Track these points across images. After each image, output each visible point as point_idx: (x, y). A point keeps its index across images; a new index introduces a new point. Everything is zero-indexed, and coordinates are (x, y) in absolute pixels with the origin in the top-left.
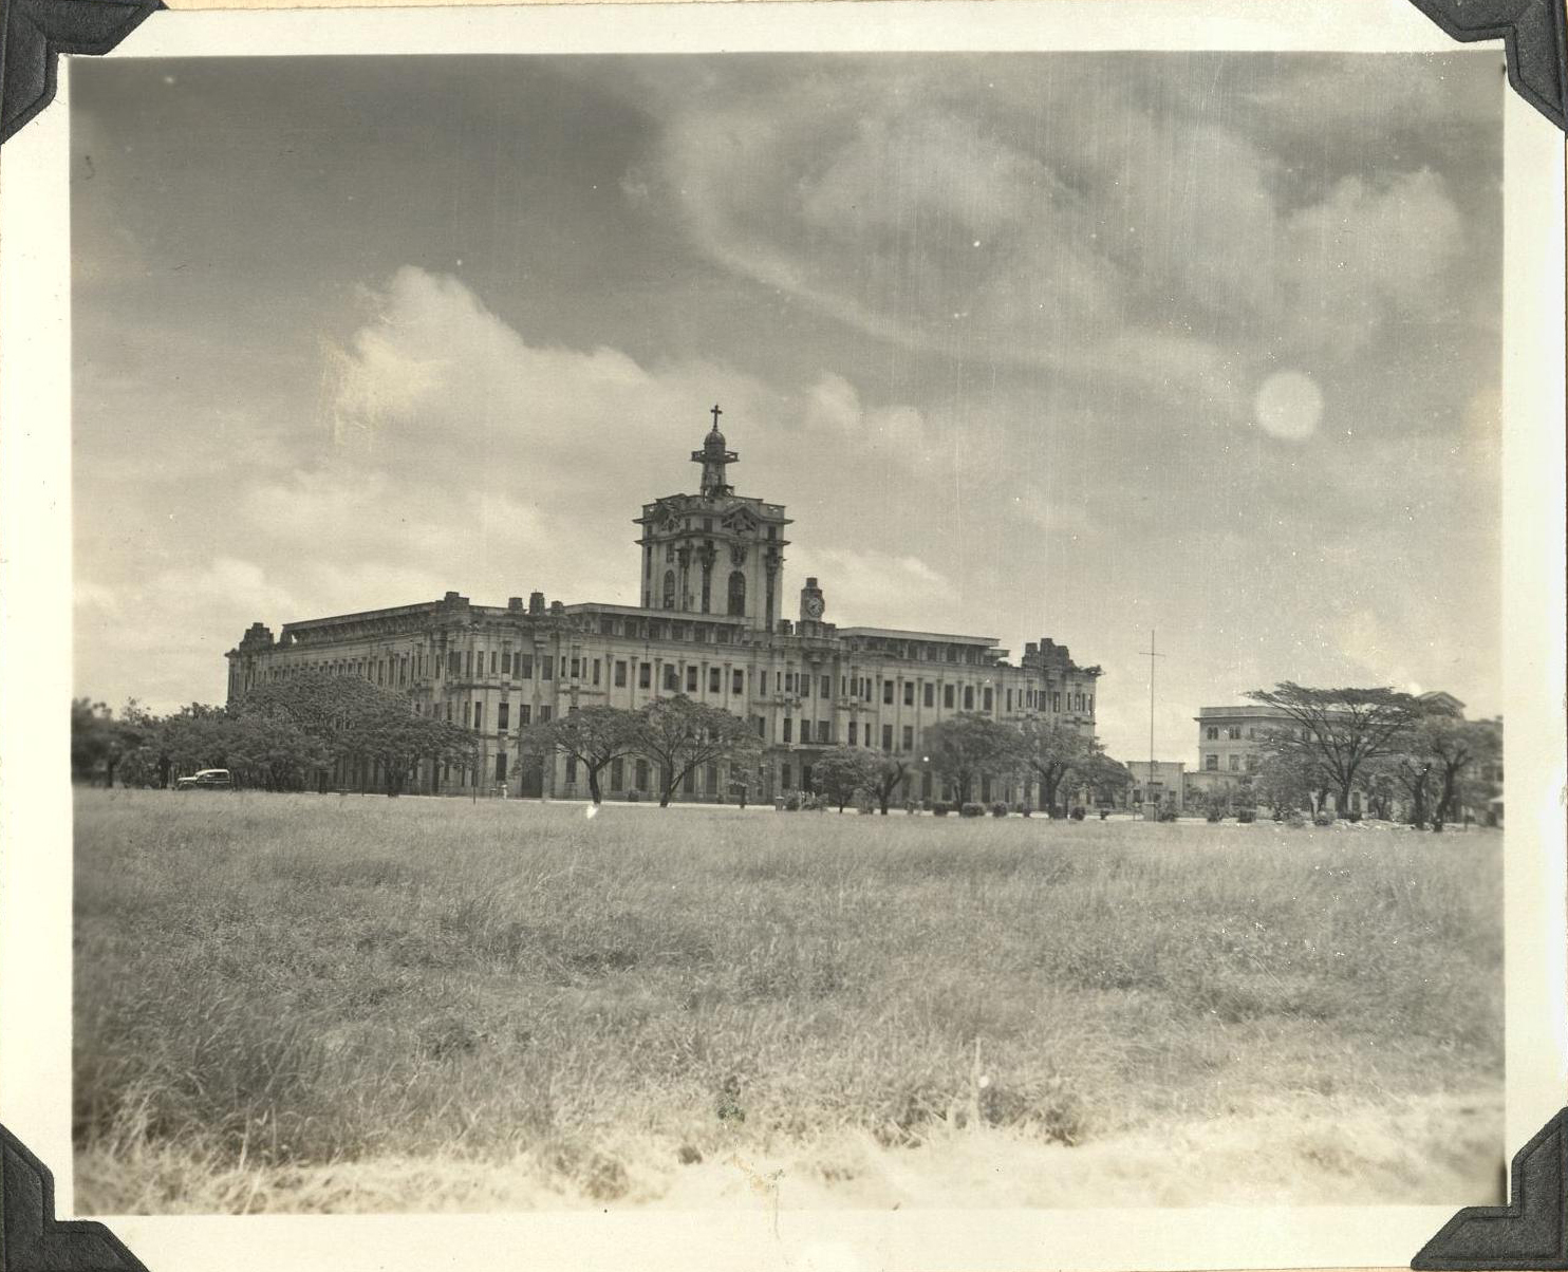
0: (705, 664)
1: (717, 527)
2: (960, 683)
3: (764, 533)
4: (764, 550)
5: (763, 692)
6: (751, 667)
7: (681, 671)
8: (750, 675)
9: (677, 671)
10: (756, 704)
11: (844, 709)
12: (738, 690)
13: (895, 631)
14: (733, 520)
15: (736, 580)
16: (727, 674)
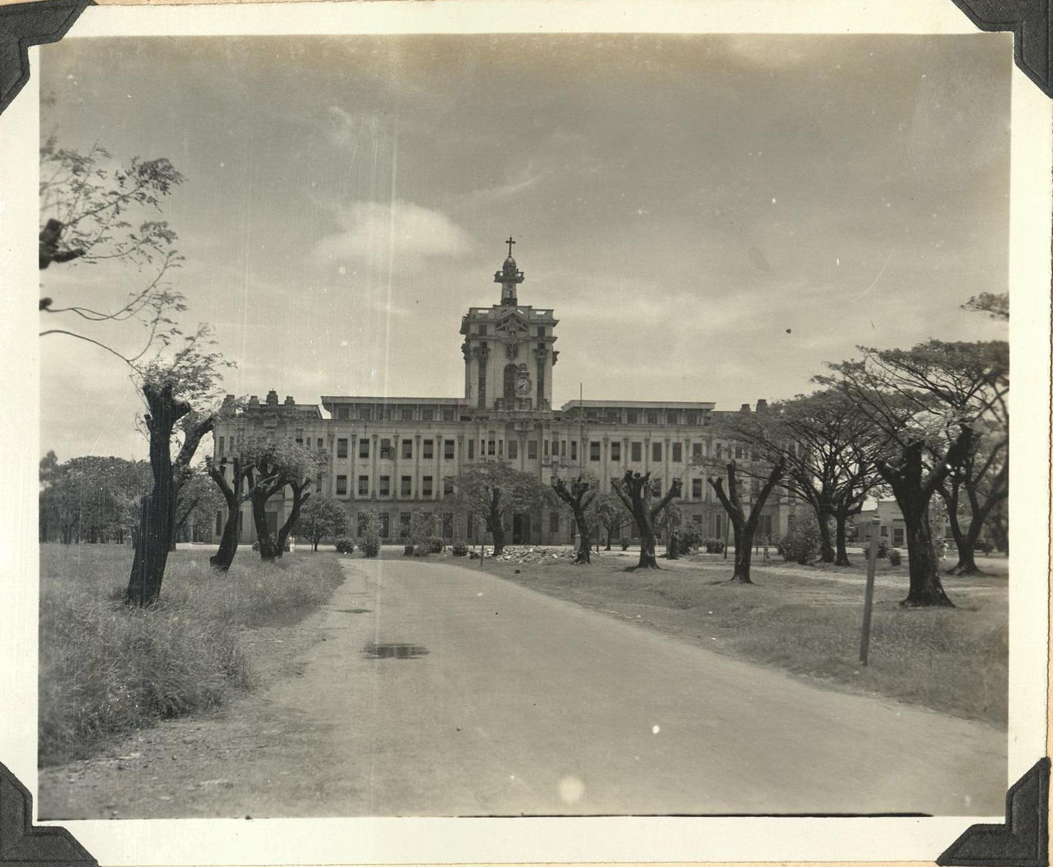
0: (418, 437)
1: (491, 330)
2: (667, 441)
3: (533, 332)
4: (534, 346)
5: (471, 456)
6: (461, 438)
7: (396, 443)
8: (460, 444)
9: (392, 444)
10: (465, 466)
11: (546, 466)
12: (449, 456)
13: (607, 401)
14: (507, 324)
15: (511, 371)
16: (439, 444)
